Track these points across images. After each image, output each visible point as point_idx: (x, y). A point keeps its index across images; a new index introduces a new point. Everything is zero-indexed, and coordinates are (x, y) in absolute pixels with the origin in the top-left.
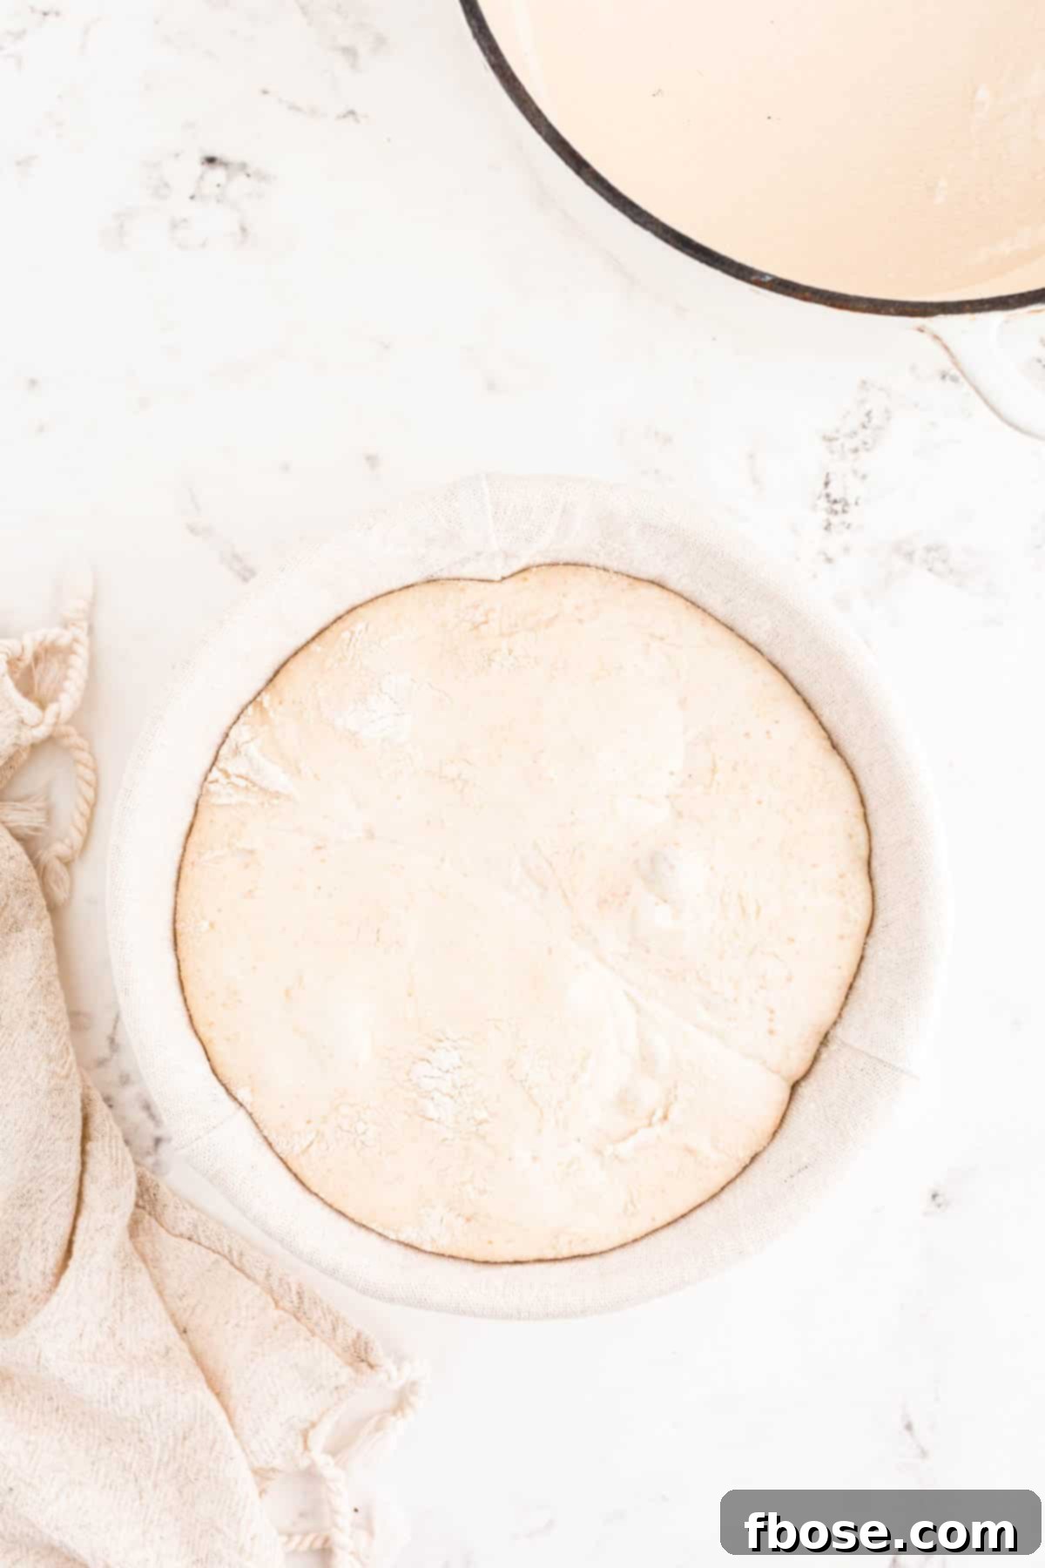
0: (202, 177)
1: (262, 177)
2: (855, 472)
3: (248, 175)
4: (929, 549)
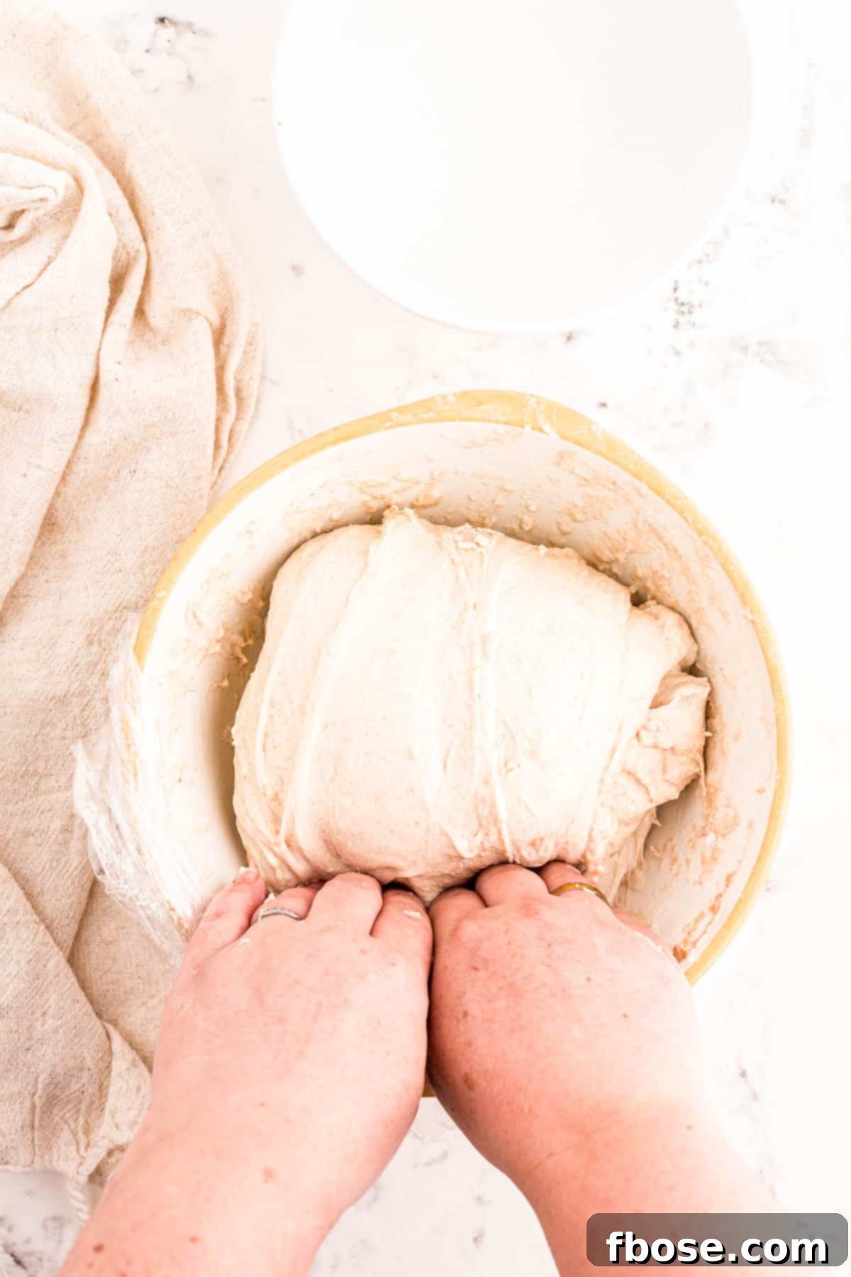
0: (157, 35)
1: (205, 34)
2: (699, 280)
3: (194, 33)
4: (760, 344)
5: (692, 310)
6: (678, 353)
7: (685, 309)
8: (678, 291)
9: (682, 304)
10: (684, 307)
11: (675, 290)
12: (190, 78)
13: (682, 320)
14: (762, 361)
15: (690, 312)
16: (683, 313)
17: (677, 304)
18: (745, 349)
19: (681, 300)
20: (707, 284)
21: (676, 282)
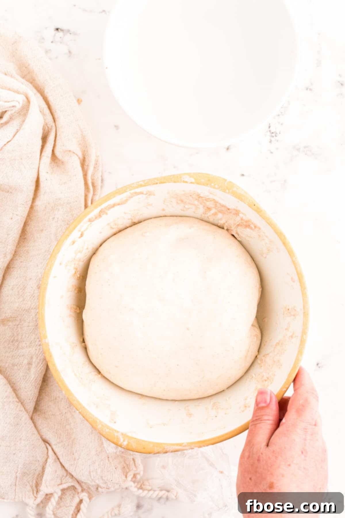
0: (55, 35)
1: (75, 34)
2: (279, 123)
3: (70, 34)
4: (305, 147)
5: (277, 135)
6: (272, 153)
7: (273, 135)
8: (271, 128)
9: (273, 133)
10: (273, 134)
11: (269, 127)
12: (70, 52)
13: (273, 139)
14: (306, 154)
15: (276, 136)
16: (273, 137)
17: (270, 133)
18: (298, 150)
19: (272, 131)
20: (282, 124)
21: (270, 124)
